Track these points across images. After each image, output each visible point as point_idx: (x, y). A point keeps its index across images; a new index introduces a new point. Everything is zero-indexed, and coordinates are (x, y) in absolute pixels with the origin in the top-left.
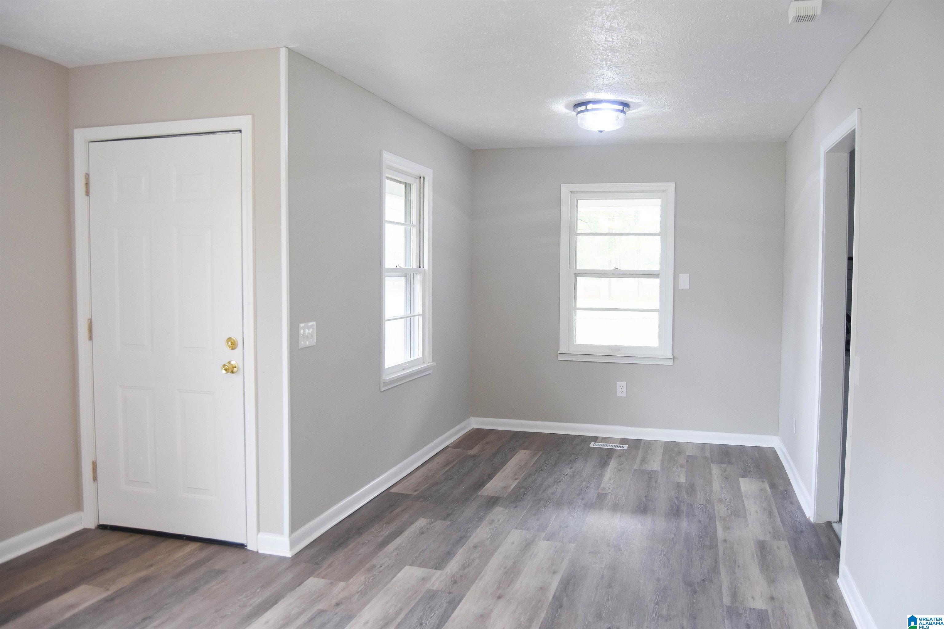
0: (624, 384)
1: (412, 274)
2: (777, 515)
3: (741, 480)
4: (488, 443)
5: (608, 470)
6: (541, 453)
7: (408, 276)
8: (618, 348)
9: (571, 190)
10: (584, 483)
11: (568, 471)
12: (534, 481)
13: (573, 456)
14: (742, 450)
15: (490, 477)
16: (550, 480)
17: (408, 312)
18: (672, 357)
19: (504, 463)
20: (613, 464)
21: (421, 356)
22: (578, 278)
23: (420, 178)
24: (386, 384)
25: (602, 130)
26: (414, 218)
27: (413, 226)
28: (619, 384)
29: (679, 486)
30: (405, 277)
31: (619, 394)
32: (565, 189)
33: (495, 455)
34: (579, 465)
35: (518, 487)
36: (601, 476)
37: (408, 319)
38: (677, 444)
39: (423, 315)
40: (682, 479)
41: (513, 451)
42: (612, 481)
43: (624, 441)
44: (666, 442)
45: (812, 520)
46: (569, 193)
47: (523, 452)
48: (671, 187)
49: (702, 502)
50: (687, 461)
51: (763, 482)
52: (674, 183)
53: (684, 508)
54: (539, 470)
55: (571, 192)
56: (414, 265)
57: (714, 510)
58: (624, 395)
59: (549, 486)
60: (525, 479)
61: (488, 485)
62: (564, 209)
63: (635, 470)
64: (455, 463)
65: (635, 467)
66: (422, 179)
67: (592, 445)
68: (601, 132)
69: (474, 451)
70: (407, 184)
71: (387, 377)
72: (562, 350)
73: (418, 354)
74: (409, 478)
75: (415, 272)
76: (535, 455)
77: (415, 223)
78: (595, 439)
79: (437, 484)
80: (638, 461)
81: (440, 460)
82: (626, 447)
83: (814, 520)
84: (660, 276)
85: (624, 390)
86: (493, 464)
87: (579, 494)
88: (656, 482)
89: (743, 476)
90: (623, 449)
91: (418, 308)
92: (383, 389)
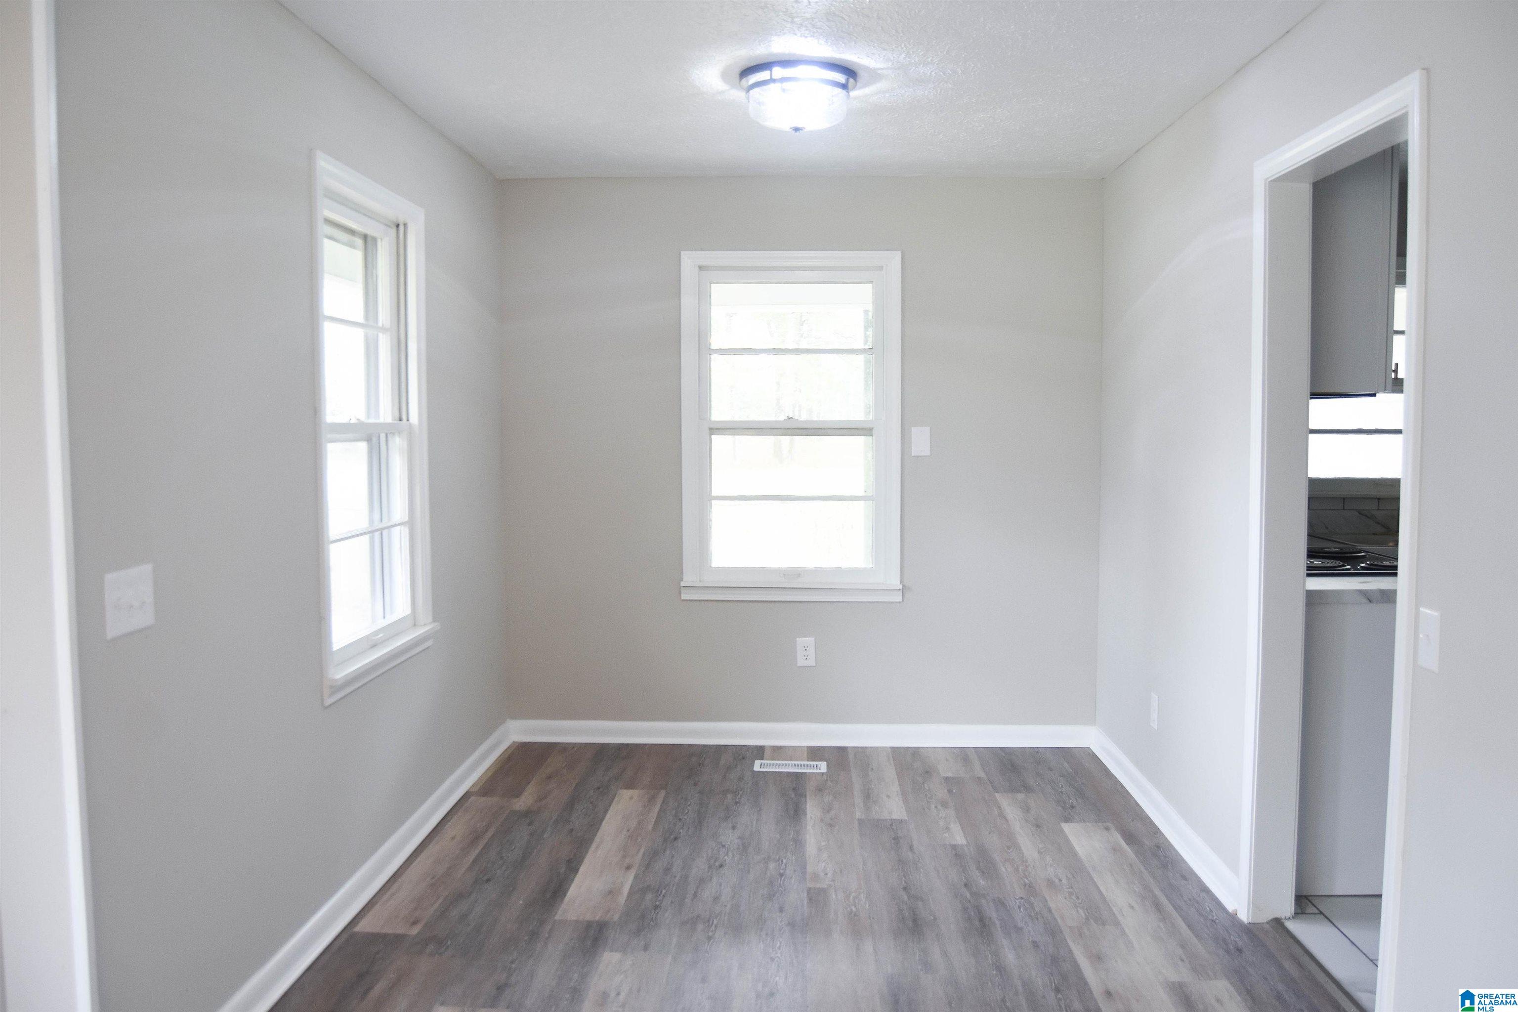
0: (809, 641)
1: (383, 436)
2: (1175, 914)
3: (1066, 827)
4: (550, 777)
5: (809, 827)
6: (663, 794)
7: (374, 440)
8: (797, 573)
9: (701, 264)
10: (772, 865)
11: (730, 837)
12: (667, 870)
13: (729, 796)
14: (1036, 756)
15: (573, 866)
16: (699, 866)
17: (377, 516)
18: (901, 588)
19: (595, 825)
20: (812, 810)
21: (408, 611)
22: (713, 437)
23: (398, 226)
24: (336, 688)
25: (799, 126)
26: (384, 315)
27: (384, 329)
28: (800, 641)
29: (957, 853)
30: (369, 440)
31: (801, 662)
32: (689, 261)
33: (571, 805)
34: (746, 817)
35: (639, 891)
36: (799, 843)
37: (377, 534)
38: (915, 752)
39: (411, 523)
40: (959, 838)
41: (605, 793)
42: (825, 855)
43: (815, 753)
44: (894, 750)
45: (1244, 916)
46: (697, 268)
47: (626, 794)
48: (893, 261)
49: (1019, 892)
50: (950, 791)
51: (1107, 829)
52: (899, 253)
53: (992, 913)
54: (670, 838)
55: (701, 268)
56: (386, 414)
57: (1050, 910)
58: (811, 662)
59: (702, 881)
60: (647, 866)
61: (574, 891)
62: (688, 301)
63: (861, 822)
64: (490, 834)
65: (858, 815)
66: (401, 228)
67: (757, 766)
68: (797, 129)
69: (523, 802)
70: (369, 239)
71: (339, 673)
72: (689, 579)
73: (401, 607)
74: (395, 887)
75: (389, 431)
76: (652, 800)
77: (388, 324)
78: (759, 752)
79: (460, 896)
80: (858, 800)
81: (457, 829)
82: (823, 767)
83: (1248, 918)
84: (874, 432)
85: (812, 651)
86: (572, 830)
87: (770, 897)
88: (911, 848)
89: (1067, 820)
90: (818, 771)
91: (399, 509)
92: (328, 701)
